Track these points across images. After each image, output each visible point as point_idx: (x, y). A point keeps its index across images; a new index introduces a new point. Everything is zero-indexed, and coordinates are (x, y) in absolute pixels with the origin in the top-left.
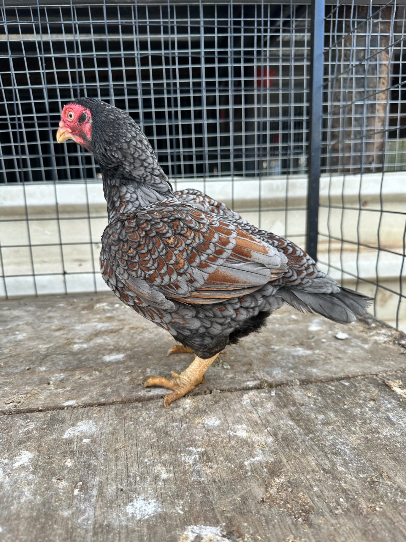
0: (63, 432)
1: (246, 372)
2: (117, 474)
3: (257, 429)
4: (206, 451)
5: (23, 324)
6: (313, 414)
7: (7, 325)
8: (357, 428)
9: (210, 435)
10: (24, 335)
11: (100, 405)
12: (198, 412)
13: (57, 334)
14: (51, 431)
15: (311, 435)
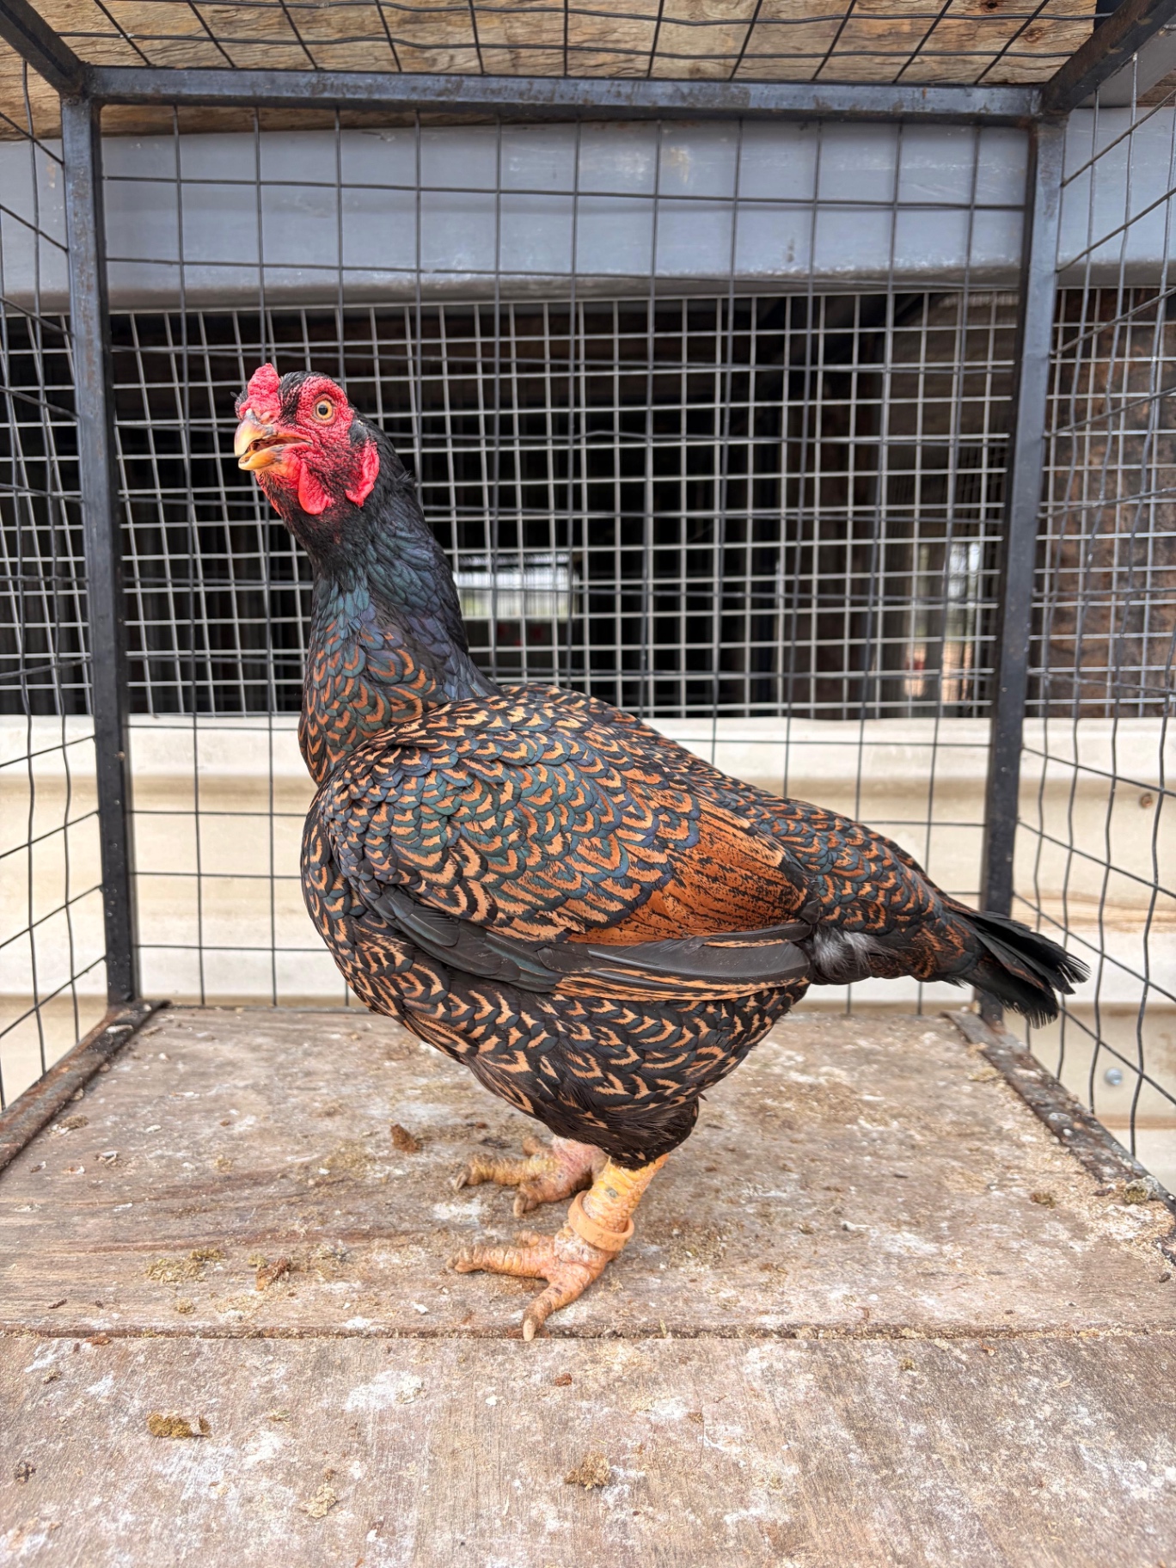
0: (344, 1393)
1: (765, 1288)
2: (454, 1508)
3: (764, 1439)
4: (645, 1479)
5: (246, 1087)
6: (900, 1419)
7: (208, 1087)
8: (995, 1468)
9: (659, 1441)
10: (250, 1120)
11: (423, 1335)
12: (638, 1381)
13: (328, 1124)
14: (318, 1389)
15: (884, 1472)
